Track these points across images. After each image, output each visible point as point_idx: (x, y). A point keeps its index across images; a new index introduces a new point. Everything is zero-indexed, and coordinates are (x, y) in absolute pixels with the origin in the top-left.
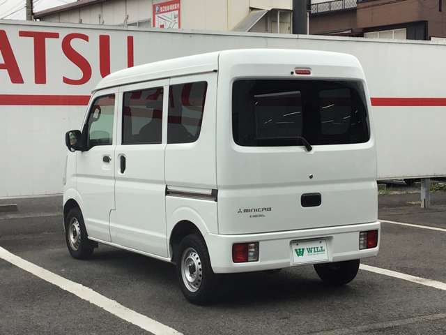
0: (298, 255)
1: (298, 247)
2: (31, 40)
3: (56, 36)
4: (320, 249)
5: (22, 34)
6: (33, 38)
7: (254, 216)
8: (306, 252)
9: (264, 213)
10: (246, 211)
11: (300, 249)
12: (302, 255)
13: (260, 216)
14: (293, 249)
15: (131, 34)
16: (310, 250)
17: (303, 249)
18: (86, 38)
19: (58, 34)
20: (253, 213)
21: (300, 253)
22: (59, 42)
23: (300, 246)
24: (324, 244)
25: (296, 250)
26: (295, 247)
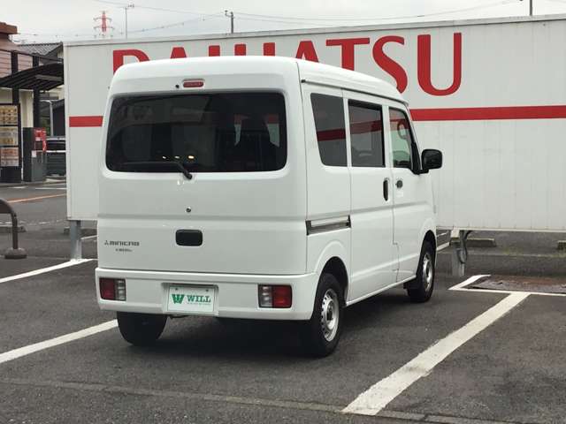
0: (175, 302)
1: (176, 293)
2: (339, 49)
3: (366, 41)
4: (204, 298)
5: (330, 43)
6: (340, 47)
7: (120, 250)
8: (185, 299)
9: (131, 247)
10: (112, 243)
11: (178, 295)
12: (180, 302)
13: (126, 250)
14: (171, 293)
15: (457, 30)
16: (191, 298)
17: (183, 296)
18: (401, 40)
19: (369, 39)
20: (119, 247)
21: (178, 299)
22: (369, 48)
23: (180, 292)
24: (211, 294)
25: (174, 296)
26: (173, 291)
